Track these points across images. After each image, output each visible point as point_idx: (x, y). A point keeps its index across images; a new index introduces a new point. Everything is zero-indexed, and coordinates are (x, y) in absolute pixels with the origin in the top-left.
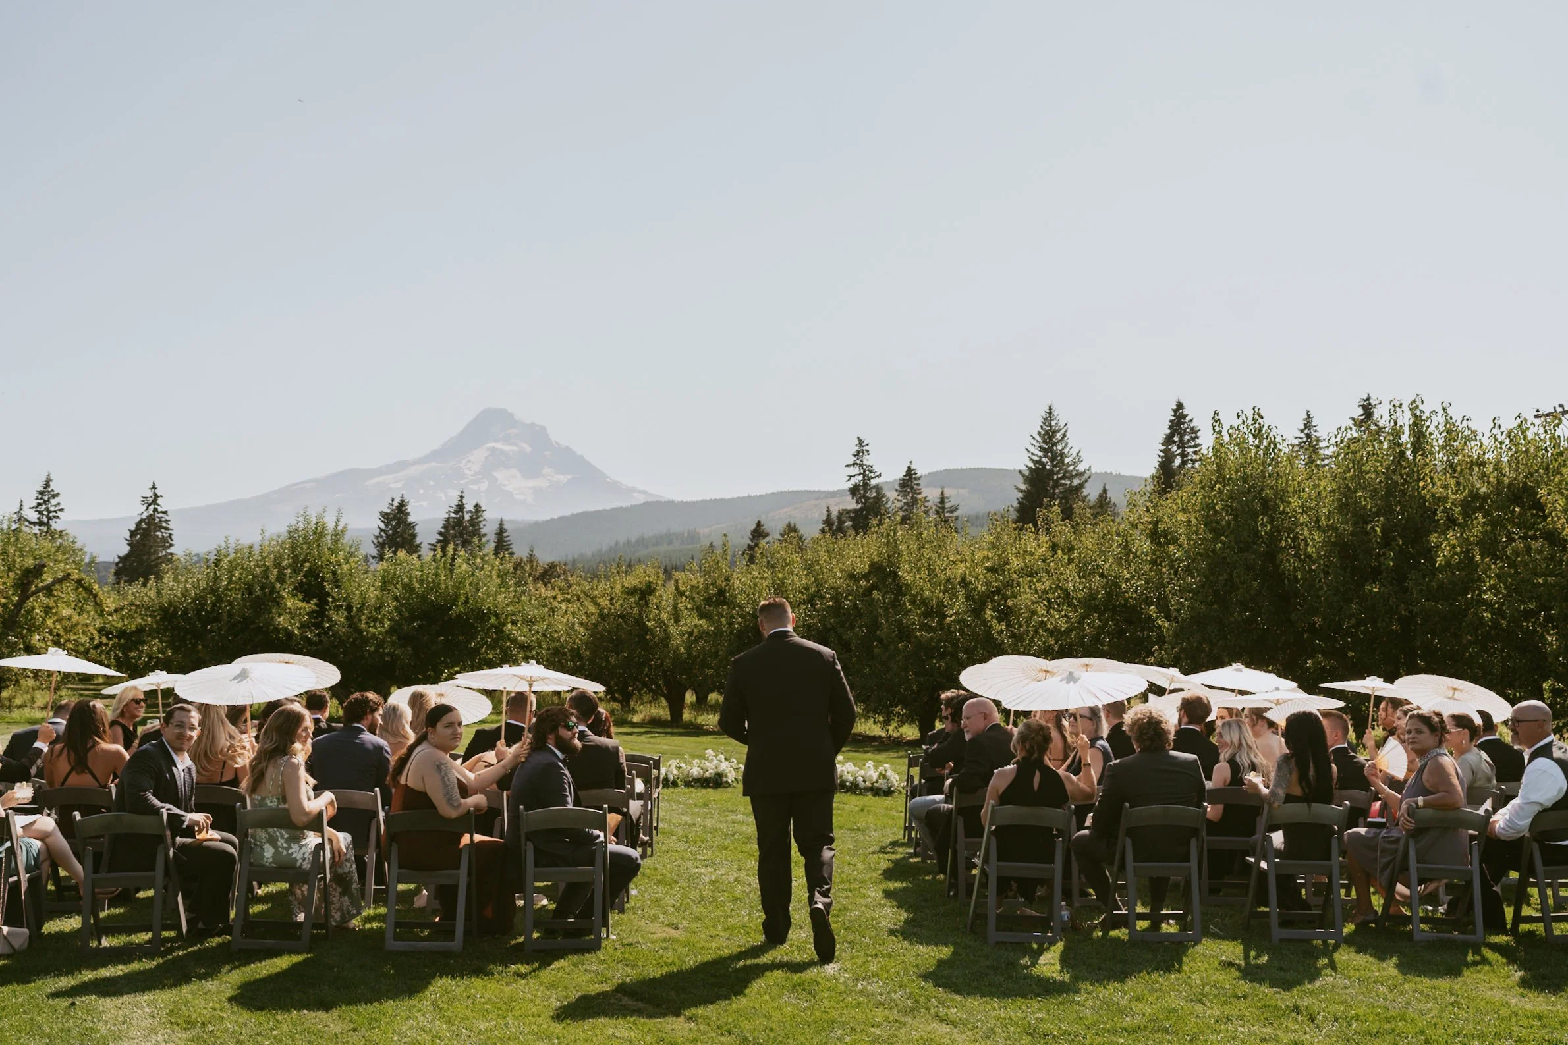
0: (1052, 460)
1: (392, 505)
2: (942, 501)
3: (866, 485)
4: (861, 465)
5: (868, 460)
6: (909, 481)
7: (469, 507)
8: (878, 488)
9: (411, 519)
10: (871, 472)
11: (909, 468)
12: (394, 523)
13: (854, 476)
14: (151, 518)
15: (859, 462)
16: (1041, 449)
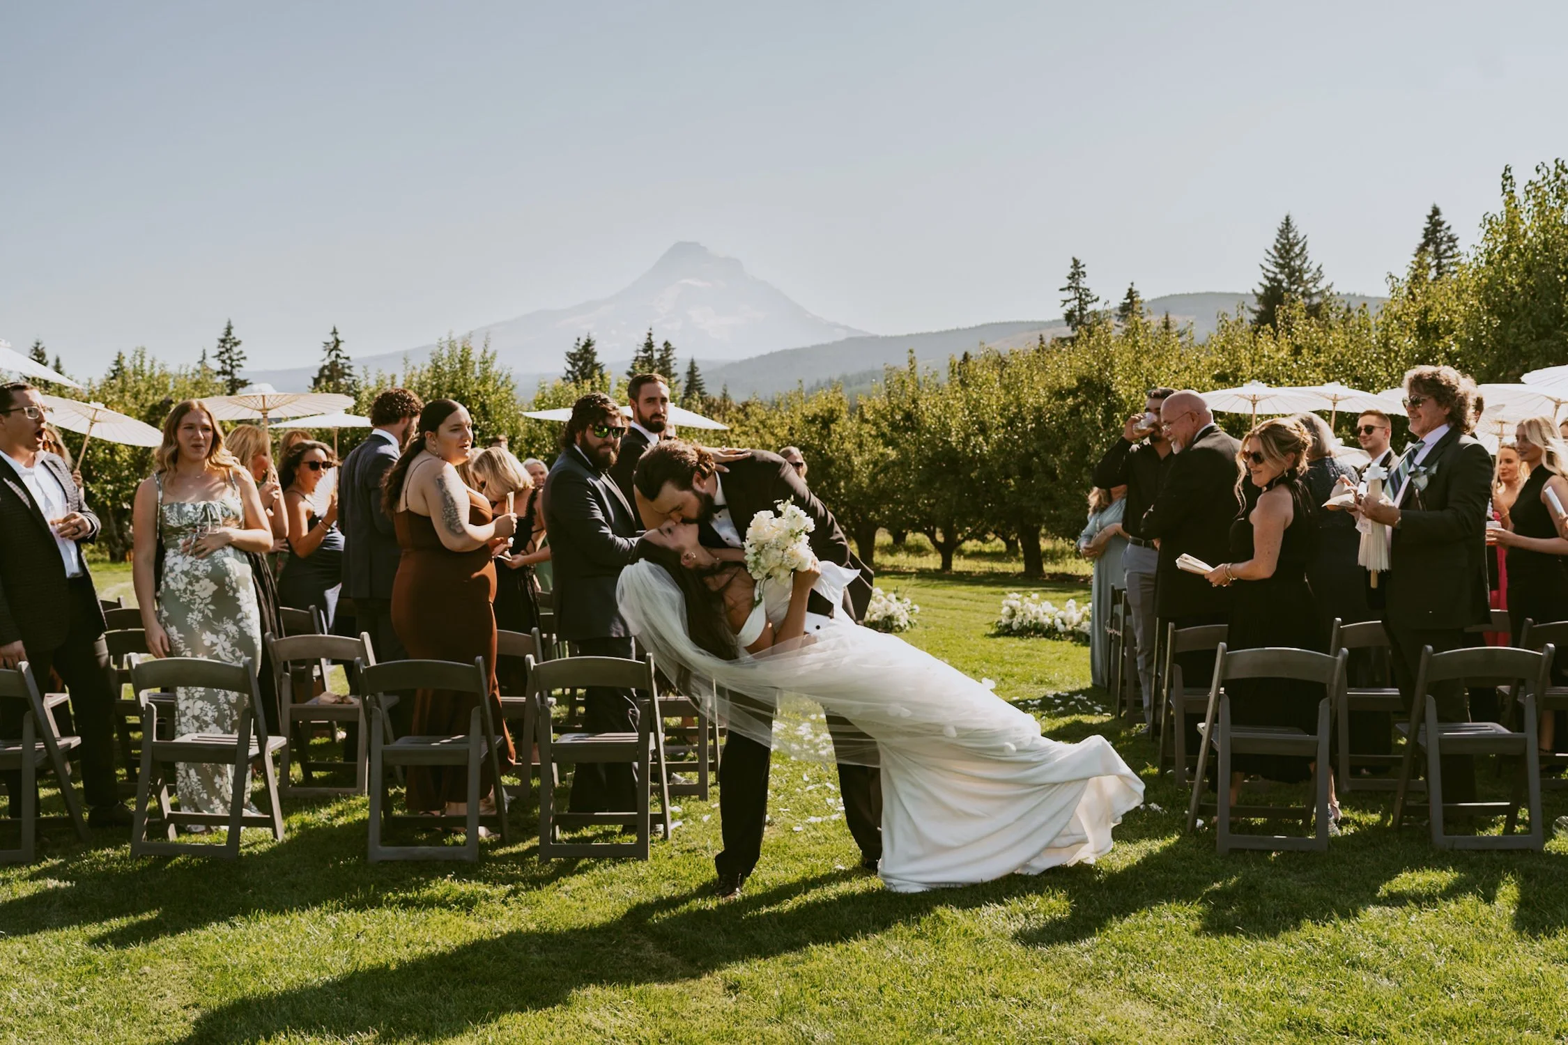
0: (1290, 276)
1: (578, 344)
2: (1167, 326)
3: (1081, 309)
4: (1077, 289)
5: (1084, 283)
6: (1129, 307)
7: (658, 344)
8: (1095, 314)
9: (597, 360)
10: (1087, 295)
11: (1130, 290)
12: (581, 364)
13: (1069, 301)
14: (334, 364)
15: (1074, 285)
16: (1277, 265)
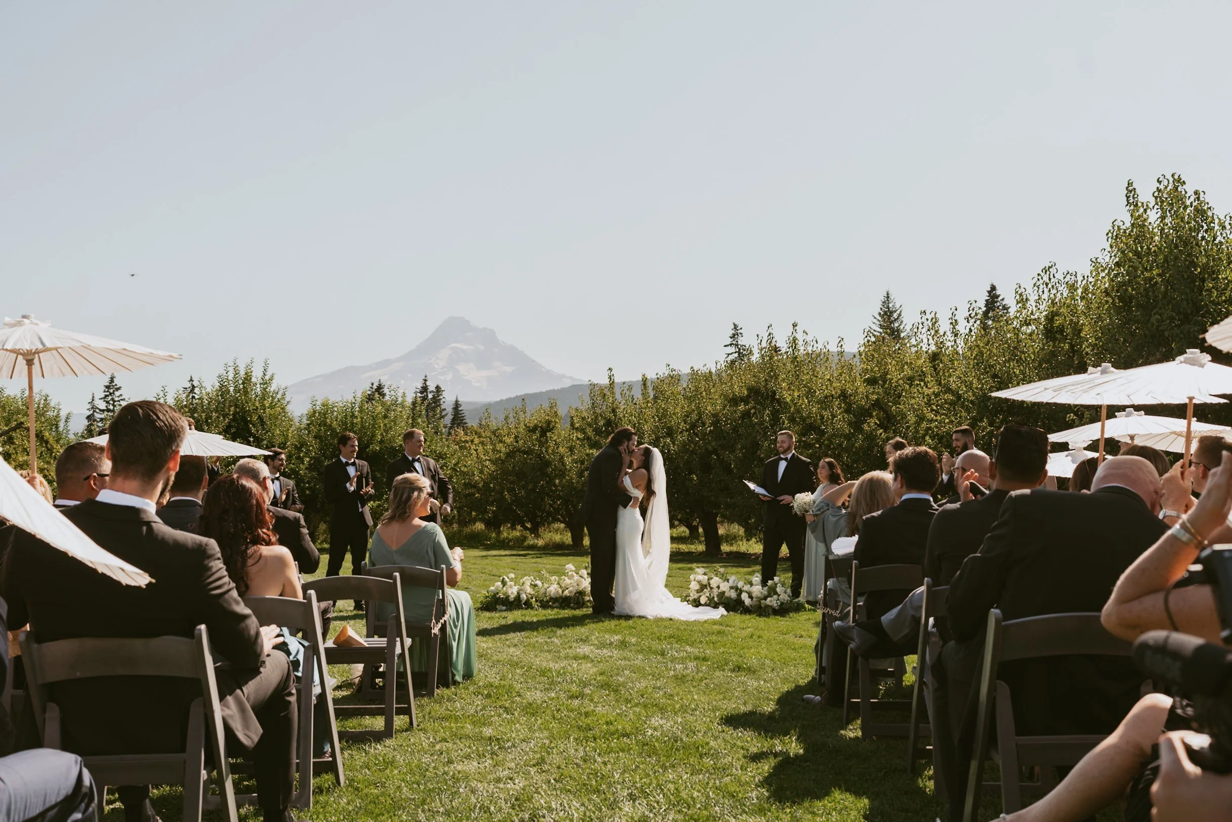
1: (372, 388)
4: (737, 345)
5: (742, 341)
7: (432, 387)
10: (744, 350)
13: (731, 354)
15: (734, 342)
16: (881, 326)
